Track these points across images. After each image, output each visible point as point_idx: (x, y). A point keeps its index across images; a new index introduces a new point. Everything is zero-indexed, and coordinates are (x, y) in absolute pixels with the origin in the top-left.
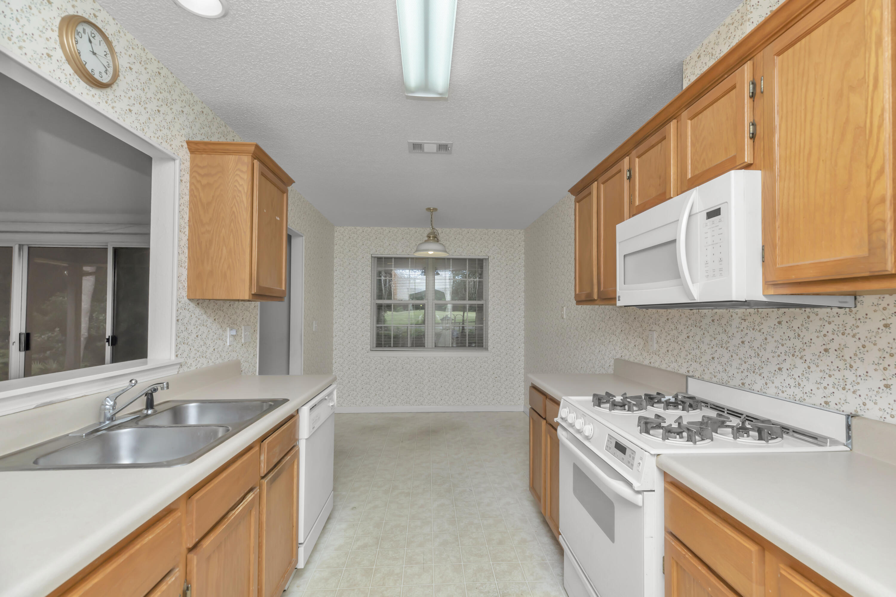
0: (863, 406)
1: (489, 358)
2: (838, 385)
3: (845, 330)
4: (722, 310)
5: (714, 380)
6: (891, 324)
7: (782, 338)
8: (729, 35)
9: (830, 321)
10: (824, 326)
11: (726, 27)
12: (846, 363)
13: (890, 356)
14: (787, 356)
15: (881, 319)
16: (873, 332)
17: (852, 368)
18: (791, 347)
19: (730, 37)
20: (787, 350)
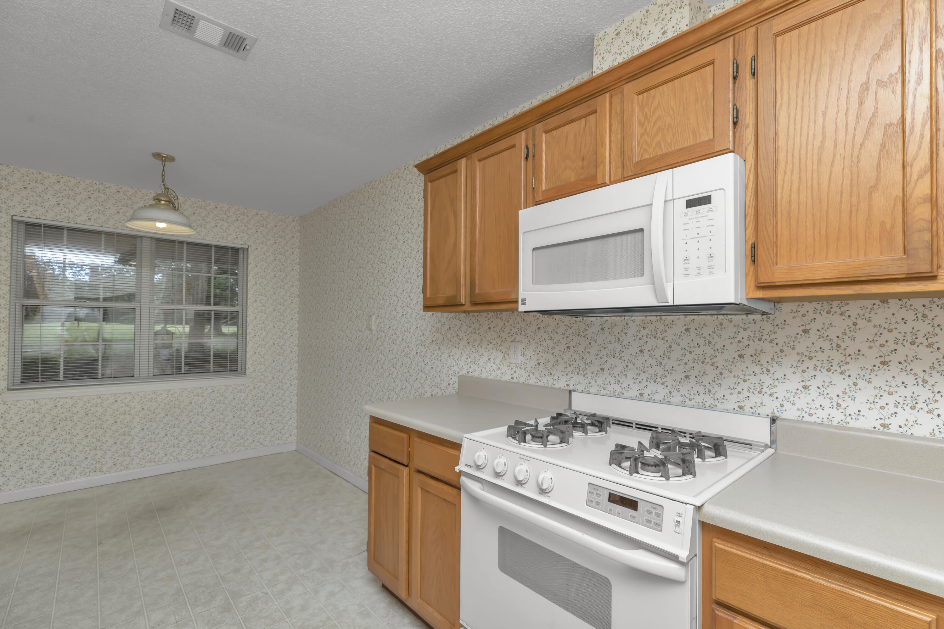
0: (780, 407)
1: (247, 385)
2: (754, 389)
3: (762, 336)
4: (614, 318)
5: (603, 392)
6: (810, 329)
7: (690, 345)
8: (662, 16)
9: (745, 327)
10: (739, 332)
11: (659, 7)
12: (762, 367)
13: (809, 359)
14: (696, 363)
15: (800, 325)
16: (791, 337)
17: (769, 372)
18: (701, 354)
19: (664, 18)
20: (696, 357)
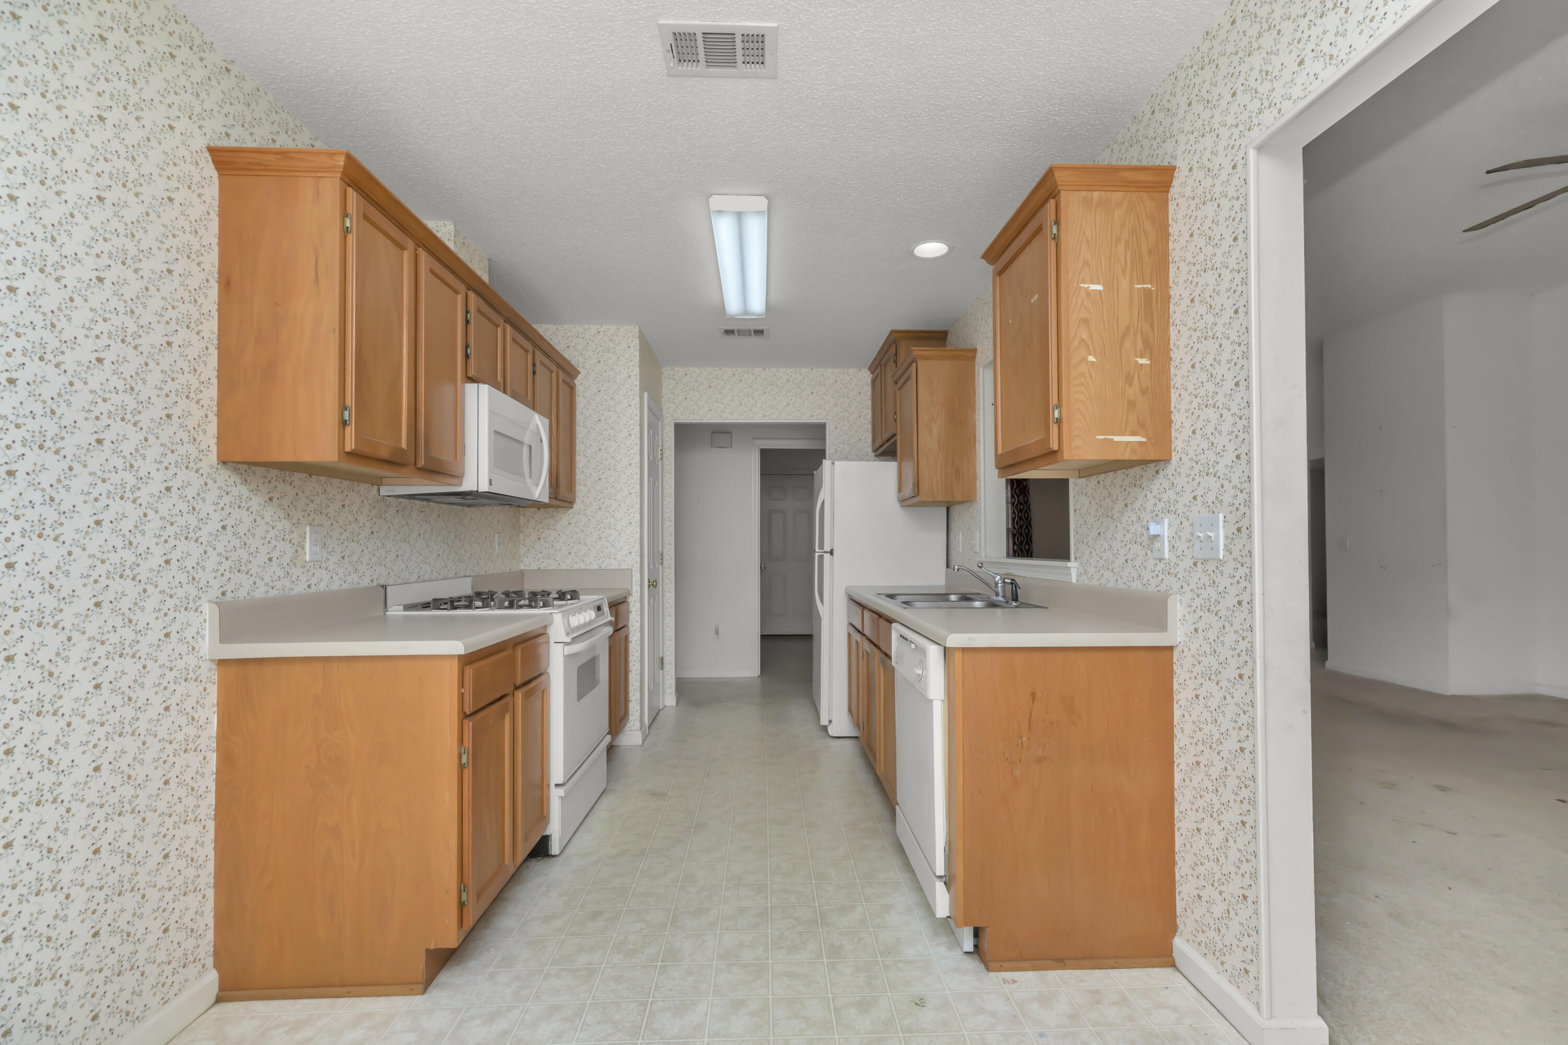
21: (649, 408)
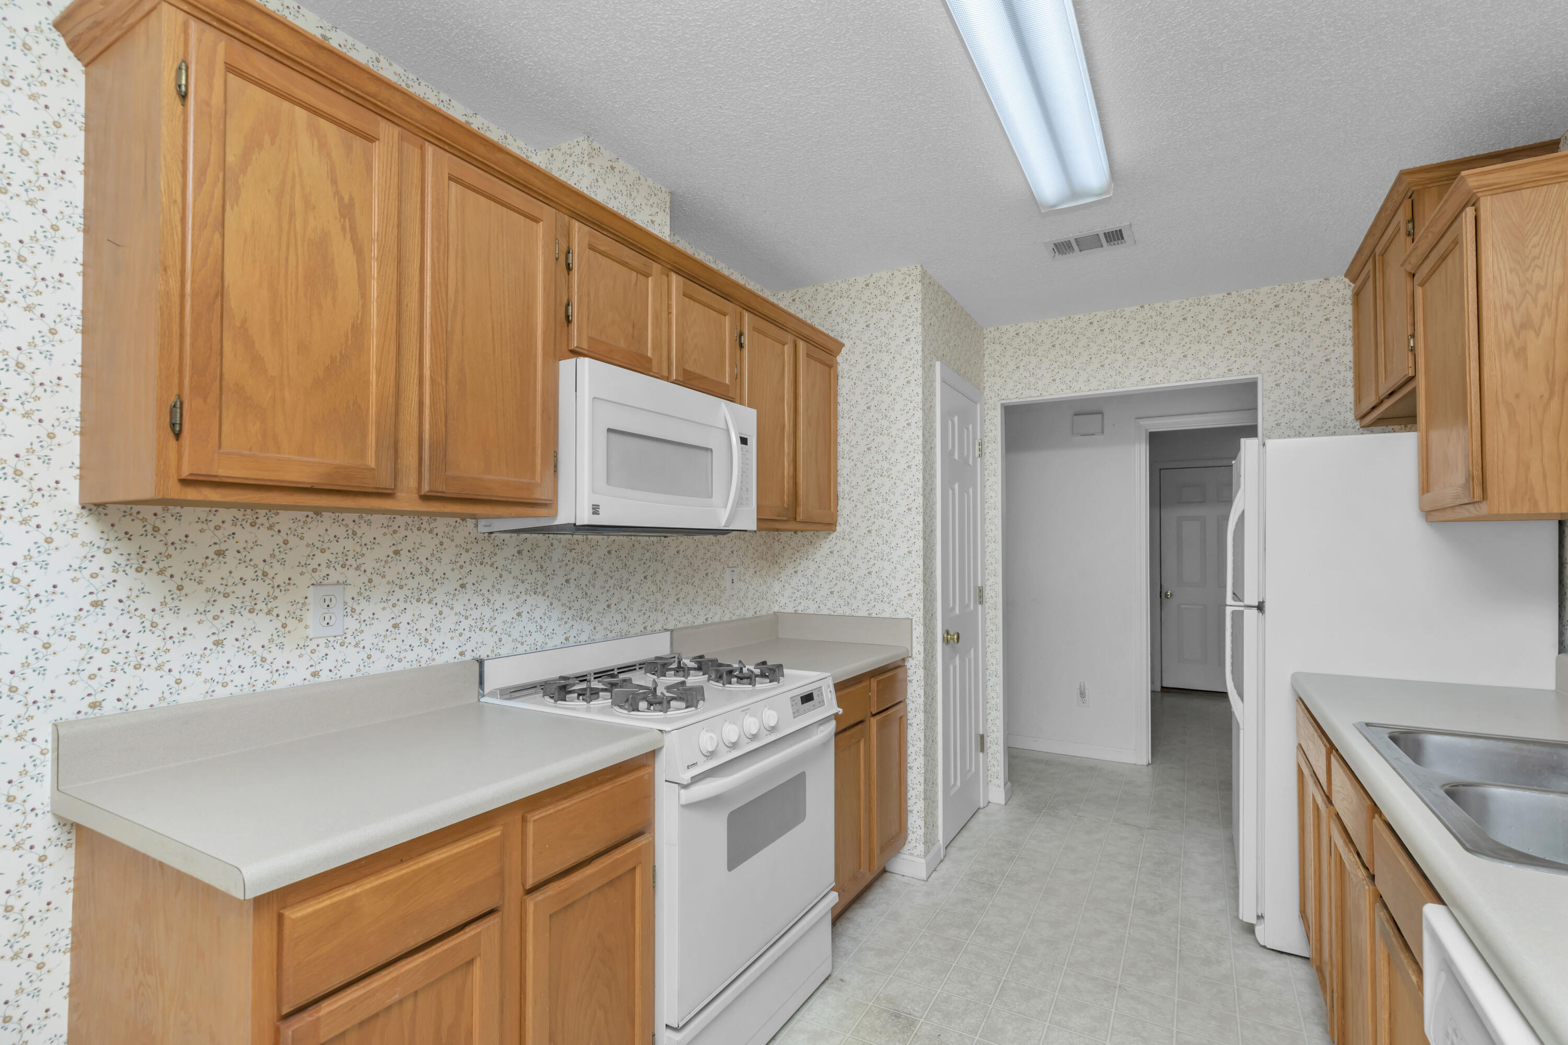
21: (943, 381)
